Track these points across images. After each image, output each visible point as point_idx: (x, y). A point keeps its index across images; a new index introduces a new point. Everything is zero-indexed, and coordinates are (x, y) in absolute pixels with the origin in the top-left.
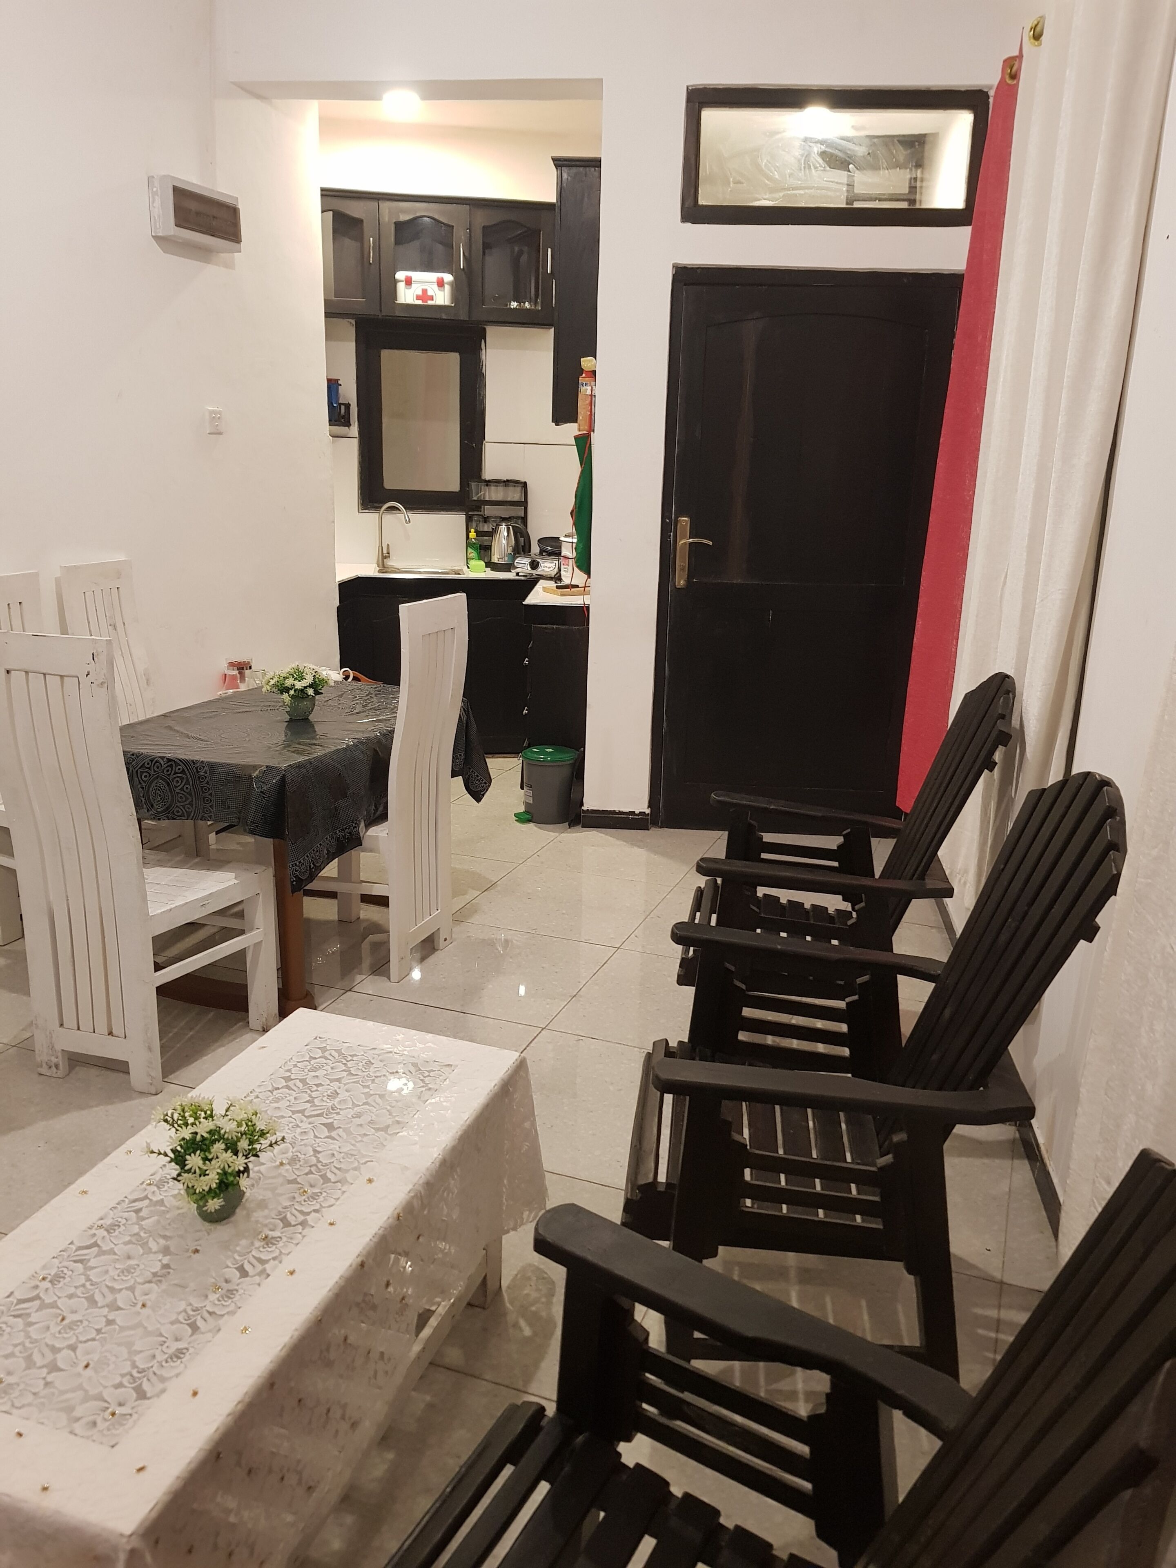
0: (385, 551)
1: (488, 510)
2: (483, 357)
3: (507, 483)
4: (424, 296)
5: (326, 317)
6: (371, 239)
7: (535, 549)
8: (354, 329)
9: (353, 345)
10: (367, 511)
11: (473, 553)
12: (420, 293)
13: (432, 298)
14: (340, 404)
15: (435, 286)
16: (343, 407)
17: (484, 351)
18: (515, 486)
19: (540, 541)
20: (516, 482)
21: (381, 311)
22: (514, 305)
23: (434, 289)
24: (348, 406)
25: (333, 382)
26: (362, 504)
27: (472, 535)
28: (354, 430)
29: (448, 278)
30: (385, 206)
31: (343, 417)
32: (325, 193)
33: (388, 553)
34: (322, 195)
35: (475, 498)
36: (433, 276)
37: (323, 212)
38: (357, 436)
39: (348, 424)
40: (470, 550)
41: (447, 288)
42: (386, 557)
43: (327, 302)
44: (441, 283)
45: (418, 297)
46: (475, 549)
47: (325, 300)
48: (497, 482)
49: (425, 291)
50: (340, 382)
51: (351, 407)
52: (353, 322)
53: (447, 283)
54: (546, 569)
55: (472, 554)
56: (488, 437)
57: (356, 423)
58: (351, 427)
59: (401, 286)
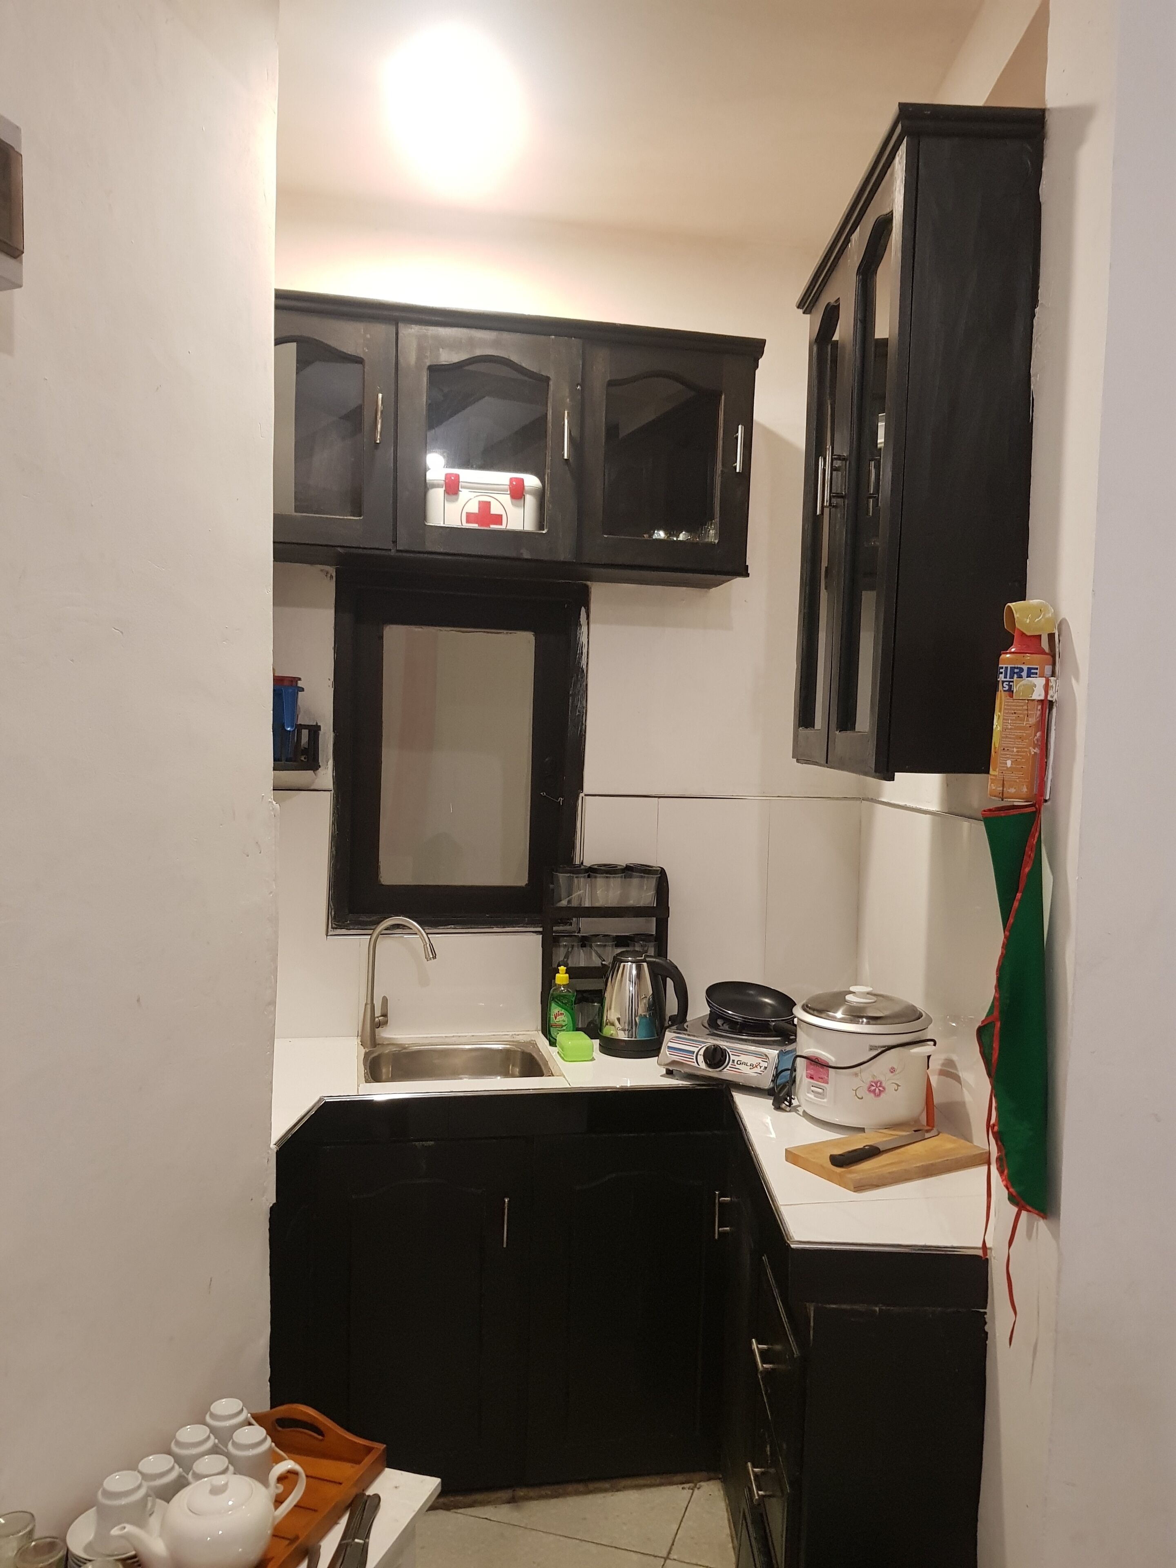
0: (378, 1013)
1: (587, 926)
2: (584, 639)
3: (629, 871)
4: (485, 513)
5: (276, 559)
6: (380, 396)
7: (699, 1009)
8: (333, 584)
9: (329, 615)
10: (344, 931)
11: (559, 1015)
12: (474, 508)
13: (498, 519)
14: (300, 727)
15: (506, 499)
16: (305, 733)
17: (584, 629)
18: (642, 877)
19: (713, 992)
20: (644, 871)
21: (395, 542)
22: (661, 534)
23: (501, 504)
24: (315, 730)
25: (286, 683)
26: (334, 918)
27: (562, 977)
28: (326, 775)
29: (531, 481)
30: (410, 333)
31: (305, 751)
32: (282, 302)
33: (385, 1015)
34: (277, 307)
35: (564, 903)
36: (502, 478)
37: (278, 342)
38: (331, 786)
39: (313, 764)
40: (555, 1009)
41: (530, 501)
42: (380, 1025)
43: (279, 520)
44: (517, 492)
45: (470, 517)
46: (564, 1006)
47: (276, 517)
48: (608, 870)
49: (485, 506)
50: (300, 684)
51: (321, 732)
52: (332, 570)
53: (530, 493)
54: (744, 1069)
55: (559, 1018)
56: (589, 785)
57: (331, 763)
58: (321, 771)
59: (436, 497)
